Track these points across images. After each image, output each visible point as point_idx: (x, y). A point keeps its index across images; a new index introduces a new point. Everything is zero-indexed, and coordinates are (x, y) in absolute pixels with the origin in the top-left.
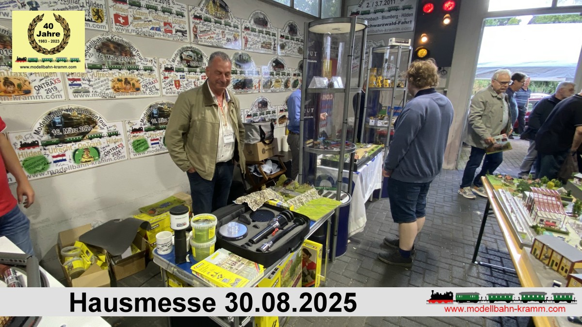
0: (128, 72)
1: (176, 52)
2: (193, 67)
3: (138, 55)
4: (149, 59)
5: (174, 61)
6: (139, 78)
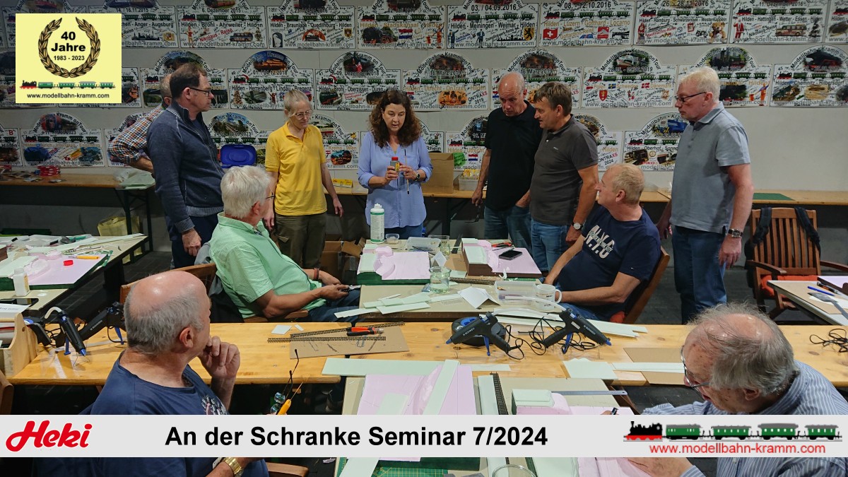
2: (630, 74)
3: (561, 66)
4: (573, 69)
5: (604, 68)
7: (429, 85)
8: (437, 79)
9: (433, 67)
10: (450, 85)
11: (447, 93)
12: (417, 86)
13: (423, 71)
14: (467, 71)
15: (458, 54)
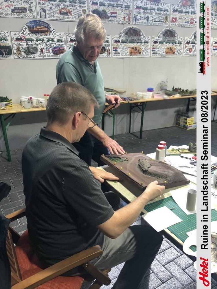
0: (172, 44)
1: (193, 33)
3: (177, 36)
4: (181, 38)
5: (191, 38)
6: (175, 47)
7: (125, 44)
8: (128, 41)
9: (126, 34)
10: (134, 44)
11: (133, 48)
12: (119, 44)
13: (122, 36)
14: (142, 37)
15: (138, 28)
